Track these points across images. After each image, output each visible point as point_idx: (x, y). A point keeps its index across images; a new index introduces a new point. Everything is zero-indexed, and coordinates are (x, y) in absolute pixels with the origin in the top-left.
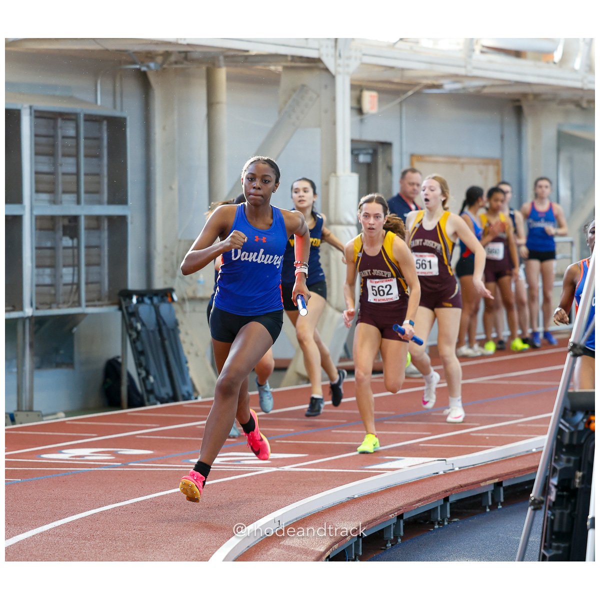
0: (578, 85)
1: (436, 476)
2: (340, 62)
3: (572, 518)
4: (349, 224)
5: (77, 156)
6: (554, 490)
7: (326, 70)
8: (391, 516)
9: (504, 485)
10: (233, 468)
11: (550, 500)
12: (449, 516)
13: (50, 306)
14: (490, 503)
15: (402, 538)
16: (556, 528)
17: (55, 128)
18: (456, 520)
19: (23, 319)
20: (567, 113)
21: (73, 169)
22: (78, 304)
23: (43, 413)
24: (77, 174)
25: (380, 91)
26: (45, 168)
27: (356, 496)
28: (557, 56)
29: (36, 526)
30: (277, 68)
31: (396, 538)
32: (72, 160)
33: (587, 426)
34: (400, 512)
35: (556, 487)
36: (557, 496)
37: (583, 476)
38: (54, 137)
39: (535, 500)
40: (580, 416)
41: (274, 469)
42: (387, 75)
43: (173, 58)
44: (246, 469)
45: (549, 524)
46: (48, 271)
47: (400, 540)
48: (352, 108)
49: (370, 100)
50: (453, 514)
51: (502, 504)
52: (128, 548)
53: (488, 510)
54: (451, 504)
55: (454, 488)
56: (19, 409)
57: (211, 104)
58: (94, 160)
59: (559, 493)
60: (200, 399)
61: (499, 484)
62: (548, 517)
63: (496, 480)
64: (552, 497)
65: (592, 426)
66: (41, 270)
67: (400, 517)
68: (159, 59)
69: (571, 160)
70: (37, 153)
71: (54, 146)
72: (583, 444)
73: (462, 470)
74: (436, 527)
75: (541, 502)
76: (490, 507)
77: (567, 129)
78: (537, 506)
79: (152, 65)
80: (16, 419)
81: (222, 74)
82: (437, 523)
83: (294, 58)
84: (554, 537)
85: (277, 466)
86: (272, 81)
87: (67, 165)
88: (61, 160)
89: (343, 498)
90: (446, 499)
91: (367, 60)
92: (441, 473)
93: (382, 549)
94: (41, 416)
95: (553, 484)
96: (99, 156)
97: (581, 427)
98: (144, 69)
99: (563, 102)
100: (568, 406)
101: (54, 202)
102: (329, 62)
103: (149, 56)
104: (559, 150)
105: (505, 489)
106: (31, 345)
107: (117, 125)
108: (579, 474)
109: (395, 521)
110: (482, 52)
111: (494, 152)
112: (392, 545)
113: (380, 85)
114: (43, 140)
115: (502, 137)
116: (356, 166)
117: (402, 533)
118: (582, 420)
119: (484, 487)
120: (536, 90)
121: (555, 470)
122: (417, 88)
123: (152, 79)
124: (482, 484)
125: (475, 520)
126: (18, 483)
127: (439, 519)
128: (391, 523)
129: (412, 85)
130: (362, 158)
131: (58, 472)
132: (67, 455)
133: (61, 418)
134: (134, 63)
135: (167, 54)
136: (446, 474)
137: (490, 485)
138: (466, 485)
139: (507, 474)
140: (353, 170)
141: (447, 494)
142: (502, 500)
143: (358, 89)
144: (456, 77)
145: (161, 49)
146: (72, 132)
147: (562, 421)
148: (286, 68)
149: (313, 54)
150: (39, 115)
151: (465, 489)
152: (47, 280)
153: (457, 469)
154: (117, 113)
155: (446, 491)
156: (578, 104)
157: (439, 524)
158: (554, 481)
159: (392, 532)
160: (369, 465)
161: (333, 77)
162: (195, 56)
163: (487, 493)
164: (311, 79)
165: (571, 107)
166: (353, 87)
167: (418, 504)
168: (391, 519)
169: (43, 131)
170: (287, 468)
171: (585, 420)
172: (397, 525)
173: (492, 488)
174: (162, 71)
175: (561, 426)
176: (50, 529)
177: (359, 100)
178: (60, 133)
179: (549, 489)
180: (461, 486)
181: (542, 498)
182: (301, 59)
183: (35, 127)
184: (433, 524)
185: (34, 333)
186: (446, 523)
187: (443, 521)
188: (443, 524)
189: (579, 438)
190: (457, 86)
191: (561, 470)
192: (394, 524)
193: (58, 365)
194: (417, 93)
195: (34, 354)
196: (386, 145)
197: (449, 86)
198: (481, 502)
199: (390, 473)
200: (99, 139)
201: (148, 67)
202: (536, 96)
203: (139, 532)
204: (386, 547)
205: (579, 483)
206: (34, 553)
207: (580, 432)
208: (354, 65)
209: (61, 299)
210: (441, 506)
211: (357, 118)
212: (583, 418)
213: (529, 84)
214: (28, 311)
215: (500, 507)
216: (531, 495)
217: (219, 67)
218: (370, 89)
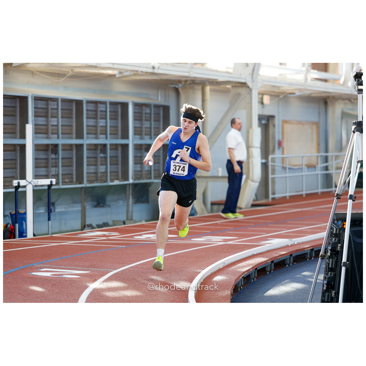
0: (349, 93)
1: (288, 246)
2: (254, 84)
3: (336, 262)
4: (257, 147)
5: (150, 120)
6: (329, 251)
7: (248, 87)
8: (268, 261)
9: (315, 250)
10: (208, 243)
11: (328, 255)
12: (292, 262)
13: (139, 179)
14: (309, 257)
15: (273, 270)
16: (330, 266)
17: (142, 110)
18: (295, 263)
19: (129, 184)
20: (345, 104)
21: (149, 126)
22: (150, 178)
23: (137, 220)
24: (150, 128)
25: (271, 95)
26: (138, 125)
27: (255, 254)
28: (342, 81)
29: (130, 264)
30: (229, 86)
31: (271, 270)
32: (148, 122)
33: (342, 226)
34: (272, 260)
35: (330, 250)
36: (331, 254)
37: (341, 246)
38: (141, 113)
39: (322, 255)
40: (340, 222)
41: (224, 243)
42: (273, 89)
43: (188, 83)
44: (213, 243)
45: (327, 265)
46: (139, 166)
47: (272, 271)
48: (259, 102)
49: (266, 99)
50: (294, 261)
51: (314, 257)
52: (164, 273)
53: (308, 260)
54: (293, 257)
55: (294, 251)
56: (127, 219)
57: (203, 101)
58: (157, 123)
59: (331, 253)
60: (198, 216)
61: (312, 250)
62: (327, 262)
63: (311, 248)
64: (329, 254)
65: (344, 226)
66: (136, 165)
67: (272, 262)
68: (183, 83)
69: (347, 123)
70: (135, 119)
71: (141, 117)
72: (341, 233)
73: (298, 244)
74: (287, 266)
75: (325, 256)
76: (309, 259)
77: (345, 111)
78: (323, 257)
79: (180, 85)
80: (126, 223)
81: (208, 88)
82: (287, 264)
83: (235, 83)
84: (329, 270)
85: (226, 242)
86: (227, 91)
87: (146, 124)
88: (144, 122)
89: (250, 254)
90: (291, 255)
91: (265, 83)
92: (290, 245)
93: (265, 275)
94: (135, 222)
95: (329, 249)
96: (159, 121)
97: (340, 227)
98: (177, 87)
99: (343, 99)
100: (335, 218)
101: (141, 138)
102: (250, 84)
103: (179, 82)
104: (342, 119)
105: (315, 252)
106: (132, 195)
107: (166, 109)
108: (339, 245)
109: (270, 263)
110: (312, 80)
111: (315, 119)
112: (269, 273)
113: (270, 93)
114: (137, 115)
115: (319, 114)
116: (260, 124)
117: (273, 268)
118: (341, 224)
119: (307, 250)
120: (333, 95)
121: (330, 243)
122: (285, 95)
123: (181, 91)
124: (306, 249)
125: (302, 263)
126: (124, 247)
127: (288, 263)
128: (269, 264)
129: (282, 93)
130: (264, 122)
131: (140, 243)
132: (144, 237)
133: (144, 223)
134: (173, 84)
135: (186, 81)
136: (291, 245)
137: (309, 250)
138: (299, 250)
139: (316, 246)
140: (259, 126)
141: (291, 253)
142: (314, 256)
143: (262, 94)
144: (300, 90)
145: (184, 79)
146: (148, 111)
147: (333, 224)
148: (233, 86)
149: (243, 81)
150: (136, 105)
151: (299, 251)
152: (139, 169)
153: (296, 243)
154: (166, 104)
155: (291, 252)
156: (350, 100)
157: (288, 265)
158: (330, 248)
159: (269, 268)
160: (261, 242)
161: (251, 90)
162: (197, 82)
163: (307, 253)
164: (242, 91)
165: (347, 101)
166: (259, 94)
167: (279, 257)
168: (269, 263)
169: (137, 111)
170: (229, 243)
171: (342, 224)
172: (271, 265)
173: (310, 251)
174: (184, 87)
175: (332, 226)
176: (135, 265)
177: (262, 99)
178: (144, 112)
179: (328, 251)
180: (297, 250)
181: (325, 254)
182: (239, 83)
183: (134, 109)
184: (286, 265)
185: (133, 190)
186: (291, 265)
187: (290, 264)
188: (290, 265)
189: (339, 231)
190: (301, 93)
191: (332, 243)
192: (270, 265)
193: (143, 202)
194: (285, 97)
195: (133, 198)
196: (273, 117)
197: (298, 93)
198: (305, 257)
199: (269, 245)
200: (159, 114)
201: (179, 86)
202: (333, 97)
203: (169, 267)
204: (267, 274)
205: (339, 248)
206: (128, 274)
207: (340, 229)
208: (259, 85)
209: (144, 176)
210: (289, 258)
211: (261, 106)
212: (341, 223)
213: (330, 93)
214: (131, 181)
215: (313, 258)
216: (320, 253)
217: (206, 86)
218: (267, 94)
